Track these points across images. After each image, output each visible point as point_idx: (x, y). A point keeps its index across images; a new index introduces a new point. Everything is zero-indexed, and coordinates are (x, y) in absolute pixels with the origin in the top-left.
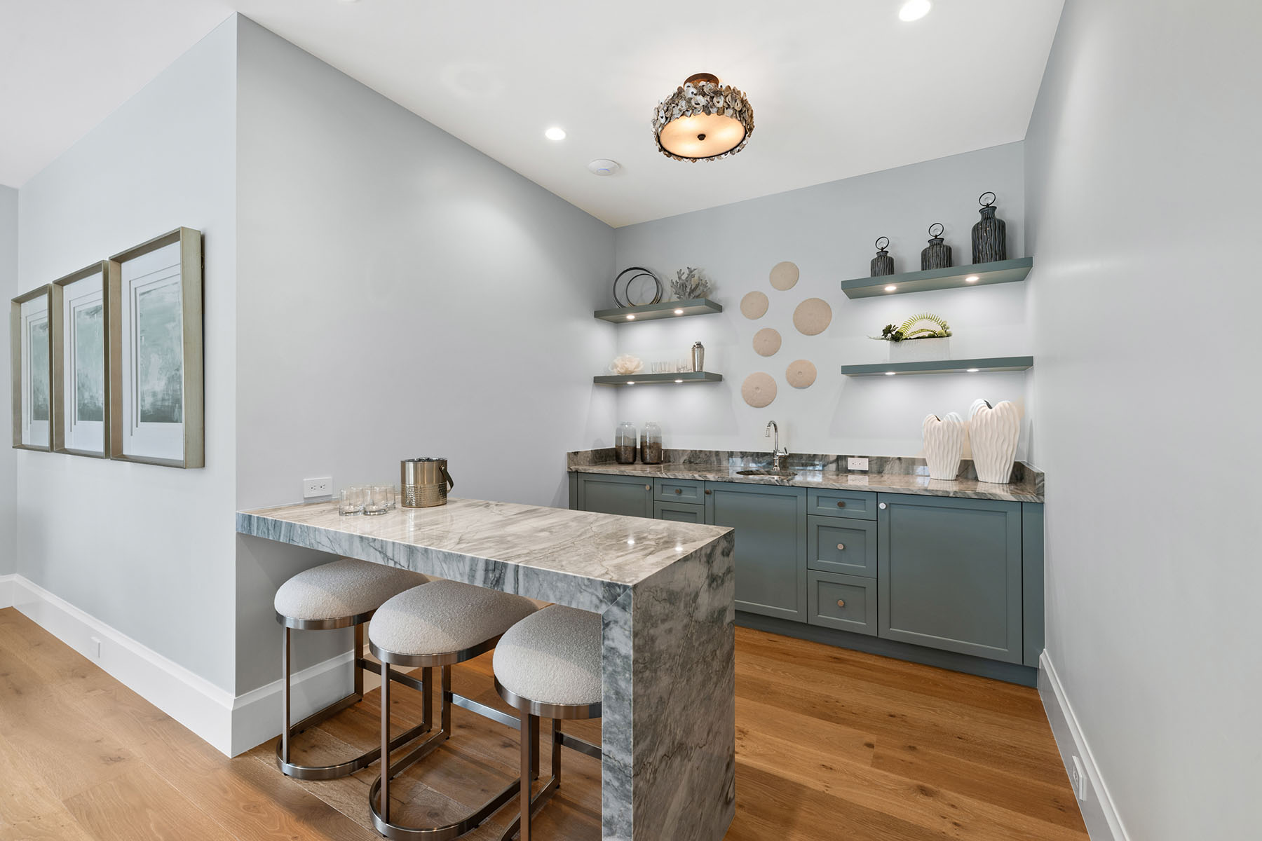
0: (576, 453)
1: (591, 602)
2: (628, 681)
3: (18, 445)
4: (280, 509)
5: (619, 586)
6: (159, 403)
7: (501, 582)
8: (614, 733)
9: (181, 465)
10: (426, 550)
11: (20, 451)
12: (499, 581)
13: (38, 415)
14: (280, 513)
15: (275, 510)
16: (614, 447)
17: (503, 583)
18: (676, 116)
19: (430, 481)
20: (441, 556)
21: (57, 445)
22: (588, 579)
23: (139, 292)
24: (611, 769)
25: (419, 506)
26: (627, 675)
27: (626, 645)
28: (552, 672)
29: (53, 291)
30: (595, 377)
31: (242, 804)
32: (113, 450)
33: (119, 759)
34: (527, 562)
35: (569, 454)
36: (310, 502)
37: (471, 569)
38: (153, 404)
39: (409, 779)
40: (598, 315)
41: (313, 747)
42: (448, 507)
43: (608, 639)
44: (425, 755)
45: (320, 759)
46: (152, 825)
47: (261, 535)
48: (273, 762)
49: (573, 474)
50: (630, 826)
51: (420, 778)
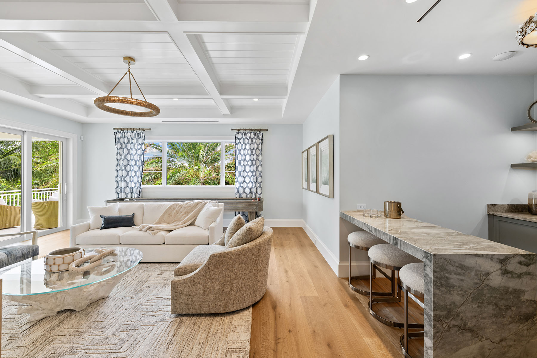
0: (494, 205)
1: (421, 257)
2: (432, 287)
3: (303, 188)
4: (350, 212)
5: (429, 253)
6: (326, 180)
7: (397, 244)
8: (427, 303)
9: (329, 197)
10: (379, 230)
11: (303, 189)
12: (396, 244)
13: (306, 181)
14: (349, 213)
15: (348, 212)
16: (527, 204)
17: (397, 245)
18: (528, 33)
19: (394, 210)
20: (382, 233)
21: (309, 189)
22: (420, 249)
23: (322, 150)
24: (426, 314)
25: (390, 218)
26: (431, 284)
27: (431, 274)
28: (414, 279)
29: (308, 150)
30: (511, 164)
31: (339, 288)
32: (317, 192)
33: (317, 267)
34: (405, 240)
35: (488, 205)
36: (359, 211)
37: (390, 239)
38: (324, 180)
39: (383, 305)
40: (513, 129)
41: (358, 284)
42: (402, 219)
43: (426, 271)
44: (390, 302)
45: (359, 288)
46: (321, 283)
47: (344, 218)
48: (348, 283)
49: (491, 216)
50: (432, 336)
51: (386, 307)
